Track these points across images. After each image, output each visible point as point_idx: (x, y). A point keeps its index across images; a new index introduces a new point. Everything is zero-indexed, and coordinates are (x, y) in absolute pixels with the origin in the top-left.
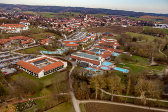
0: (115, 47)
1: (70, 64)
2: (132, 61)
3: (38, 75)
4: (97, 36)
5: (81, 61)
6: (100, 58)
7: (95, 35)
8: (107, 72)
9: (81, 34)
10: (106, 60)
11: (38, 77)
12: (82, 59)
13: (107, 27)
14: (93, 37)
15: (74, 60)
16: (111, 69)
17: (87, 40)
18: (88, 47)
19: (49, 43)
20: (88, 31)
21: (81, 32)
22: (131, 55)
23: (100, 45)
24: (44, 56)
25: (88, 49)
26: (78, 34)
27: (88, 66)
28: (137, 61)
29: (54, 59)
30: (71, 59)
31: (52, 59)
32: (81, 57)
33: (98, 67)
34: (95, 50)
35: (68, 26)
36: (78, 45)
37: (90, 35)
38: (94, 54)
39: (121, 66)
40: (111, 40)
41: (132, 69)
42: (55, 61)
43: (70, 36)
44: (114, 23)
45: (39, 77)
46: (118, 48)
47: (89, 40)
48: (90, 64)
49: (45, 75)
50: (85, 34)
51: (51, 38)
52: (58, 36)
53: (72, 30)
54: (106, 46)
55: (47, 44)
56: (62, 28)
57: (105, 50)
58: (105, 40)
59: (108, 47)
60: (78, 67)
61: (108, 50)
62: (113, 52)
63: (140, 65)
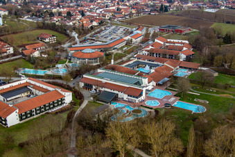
0: (183, 57)
1: (78, 97)
2: (215, 86)
3: (5, 120)
4: (147, 35)
5: (103, 89)
6: (145, 81)
7: (144, 32)
8: (157, 111)
9: (114, 31)
10: (158, 85)
11: (6, 124)
12: (106, 85)
13: (172, 14)
14: (137, 36)
15: (88, 86)
16: (167, 105)
17: (124, 44)
18: (124, 59)
19: (41, 53)
20: (130, 23)
21: (114, 27)
22: (216, 74)
23: (151, 53)
24: (24, 80)
25: (123, 62)
26: (107, 32)
27: (116, 98)
28: (226, 87)
29: (45, 87)
30: (82, 85)
31: (41, 85)
32: (104, 81)
33: (137, 100)
34: (138, 64)
35: (88, 13)
36: (103, 54)
37: (132, 32)
38: (133, 73)
39: (191, 99)
40: (177, 41)
41: (214, 103)
42: (46, 91)
43: (88, 36)
44: (190, 4)
45: (9, 126)
46: (188, 59)
47: (129, 43)
48: (121, 95)
49: (21, 119)
50: (121, 30)
51: (47, 40)
52: (62, 37)
53: (95, 23)
54: (164, 56)
55: (36, 54)
56: (75, 19)
57: (159, 63)
58: (162, 43)
59: (168, 56)
60: (94, 102)
61: (165, 64)
62: (178, 67)
63: (232, 96)
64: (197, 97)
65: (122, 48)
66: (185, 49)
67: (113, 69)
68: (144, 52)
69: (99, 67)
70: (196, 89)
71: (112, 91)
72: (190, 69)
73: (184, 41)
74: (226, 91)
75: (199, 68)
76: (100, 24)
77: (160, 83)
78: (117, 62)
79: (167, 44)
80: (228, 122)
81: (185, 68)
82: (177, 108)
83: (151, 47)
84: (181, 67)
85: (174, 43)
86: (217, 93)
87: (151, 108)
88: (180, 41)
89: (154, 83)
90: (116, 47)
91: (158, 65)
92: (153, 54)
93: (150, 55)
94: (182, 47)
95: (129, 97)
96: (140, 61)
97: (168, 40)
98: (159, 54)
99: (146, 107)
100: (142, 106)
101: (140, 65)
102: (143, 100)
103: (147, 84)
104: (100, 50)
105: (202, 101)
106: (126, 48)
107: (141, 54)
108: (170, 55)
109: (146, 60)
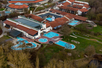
5: (16, 29)
8: (42, 46)
16: (51, 42)
17: (46, 1)
18: (42, 11)
22: (95, 26)
30: (5, 25)
33: (33, 38)
41: (83, 44)
46: (83, 15)
48: (25, 33)
54: (69, 11)
57: (62, 16)
58: (71, 3)
59: (71, 12)
60: (7, 36)
61: (64, 16)
62: (74, 19)
63: (97, 41)
64: (75, 39)
65: (43, 4)
66: (84, 7)
67: (30, 17)
68: (57, 8)
69: (22, 15)
70: (77, 34)
71: (20, 31)
72: (81, 21)
73: (85, 3)
74: (96, 37)
75: (87, 21)
77: (55, 28)
78: (36, 13)
79: (74, 4)
80: (85, 57)
81: (78, 20)
82: (56, 45)
83: (61, 5)
84: (75, 19)
85: (79, 3)
86: (89, 38)
87: (40, 44)
88: (83, 2)
89: (51, 28)
90: (40, 3)
91: (60, 17)
92: (62, 9)
93: (60, 10)
94: (82, 7)
95: (29, 35)
96: (50, 13)
97: (76, 1)
98: (66, 10)
99: (37, 42)
100: (35, 41)
101: (50, 16)
102: (38, 38)
103: (46, 28)
104: (28, 4)
105: (76, 42)
106: (47, 4)
107: (55, 9)
108: (72, 11)
109: (55, 13)
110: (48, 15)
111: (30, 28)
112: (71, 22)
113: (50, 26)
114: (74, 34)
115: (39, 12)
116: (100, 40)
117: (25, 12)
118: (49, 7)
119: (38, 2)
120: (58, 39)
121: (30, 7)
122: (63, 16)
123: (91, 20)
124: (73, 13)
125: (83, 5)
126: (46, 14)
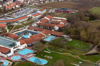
0: (57, 28)
14: (37, 15)
20: (40, 6)
28: (70, 48)
33: (6, 56)
58: (49, 19)
61: (41, 33)
62: (50, 35)
63: (70, 54)
64: (48, 54)
65: (22, 22)
66: (61, 23)
68: (35, 25)
70: (51, 49)
73: (63, 18)
74: (69, 51)
75: (62, 35)
76: (21, 6)
77: (30, 45)
78: (14, 31)
79: (53, 20)
81: (54, 35)
83: (39, 22)
84: (52, 35)
85: (57, 19)
86: (62, 52)
87: (12, 61)
88: (61, 18)
89: (25, 45)
90: (18, 21)
91: (37, 33)
92: (40, 26)
93: (38, 27)
94: (60, 22)
95: (2, 54)
96: (28, 30)
97: (54, 17)
98: (43, 26)
99: (9, 60)
100: (7, 59)
101: (27, 33)
102: (11, 56)
103: (20, 45)
104: (7, 23)
105: (49, 57)
106: (26, 22)
107: (33, 26)
108: (49, 27)
109: (33, 30)
110: (26, 33)
111: (3, 47)
112: (47, 38)
113: (24, 43)
114: (48, 49)
115: (17, 30)
116: (73, 54)
117: (3, 31)
118: (28, 25)
119: (17, 21)
120: (31, 55)
121: (8, 26)
122: (39, 33)
123: (67, 34)
124: (51, 29)
125: (60, 21)
126: (23, 31)
